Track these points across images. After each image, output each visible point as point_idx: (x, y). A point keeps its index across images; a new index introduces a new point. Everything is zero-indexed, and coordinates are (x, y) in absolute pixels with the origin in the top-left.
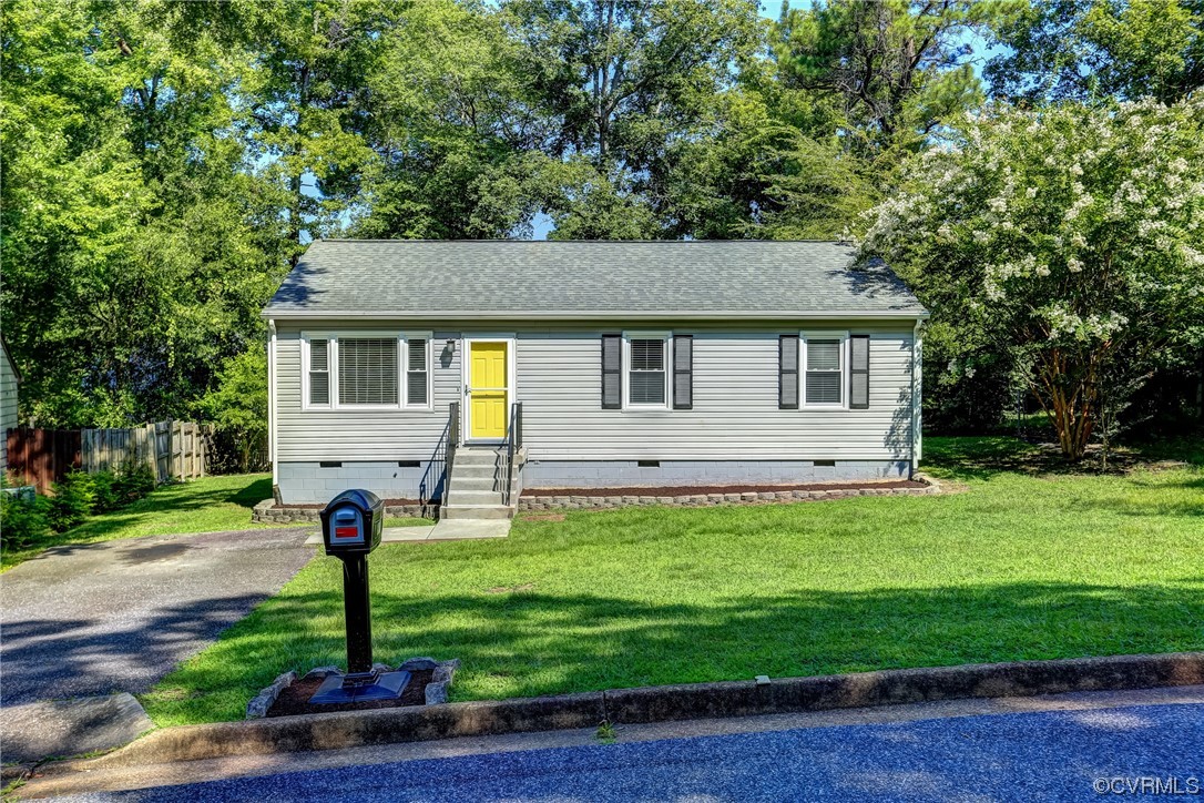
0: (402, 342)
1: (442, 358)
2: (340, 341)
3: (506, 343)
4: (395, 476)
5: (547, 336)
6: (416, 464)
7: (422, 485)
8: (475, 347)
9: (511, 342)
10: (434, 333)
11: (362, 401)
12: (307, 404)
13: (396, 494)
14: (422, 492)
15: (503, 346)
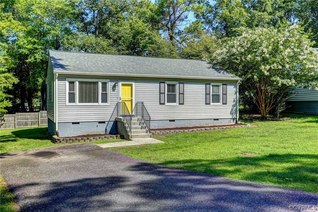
0: (100, 83)
1: (113, 88)
2: (79, 82)
3: (132, 84)
4: (97, 126)
5: (144, 82)
6: (104, 122)
7: (106, 129)
8: (123, 85)
9: (134, 84)
10: (110, 80)
11: (86, 102)
12: (68, 103)
13: (97, 132)
14: (106, 131)
15: (131, 85)
